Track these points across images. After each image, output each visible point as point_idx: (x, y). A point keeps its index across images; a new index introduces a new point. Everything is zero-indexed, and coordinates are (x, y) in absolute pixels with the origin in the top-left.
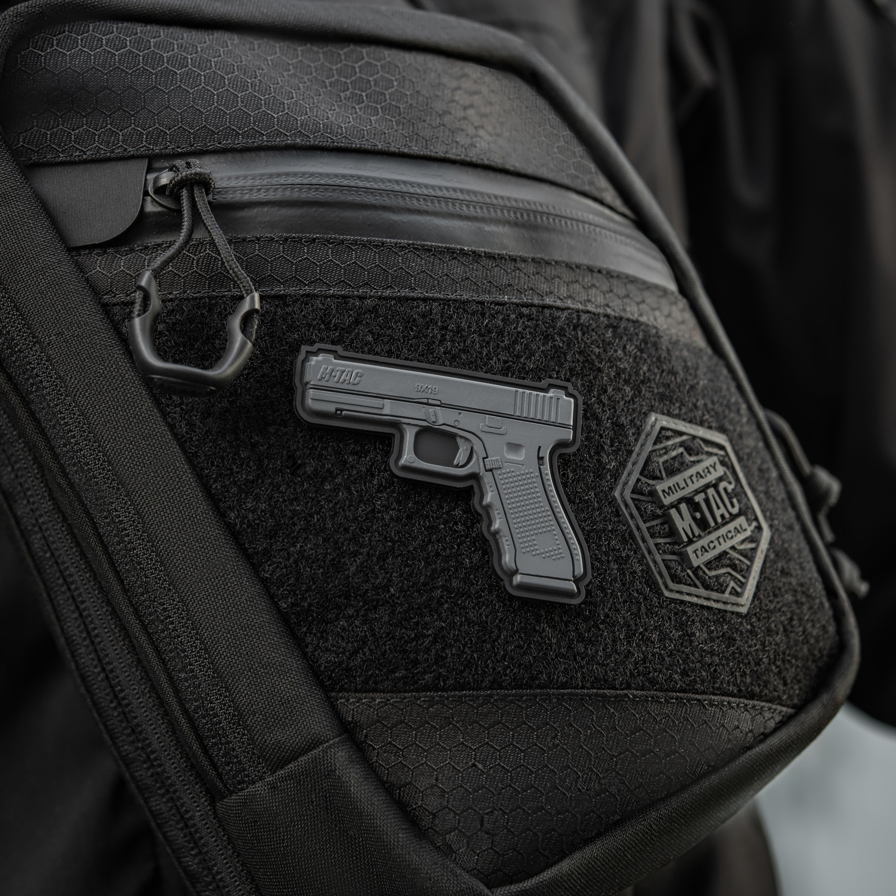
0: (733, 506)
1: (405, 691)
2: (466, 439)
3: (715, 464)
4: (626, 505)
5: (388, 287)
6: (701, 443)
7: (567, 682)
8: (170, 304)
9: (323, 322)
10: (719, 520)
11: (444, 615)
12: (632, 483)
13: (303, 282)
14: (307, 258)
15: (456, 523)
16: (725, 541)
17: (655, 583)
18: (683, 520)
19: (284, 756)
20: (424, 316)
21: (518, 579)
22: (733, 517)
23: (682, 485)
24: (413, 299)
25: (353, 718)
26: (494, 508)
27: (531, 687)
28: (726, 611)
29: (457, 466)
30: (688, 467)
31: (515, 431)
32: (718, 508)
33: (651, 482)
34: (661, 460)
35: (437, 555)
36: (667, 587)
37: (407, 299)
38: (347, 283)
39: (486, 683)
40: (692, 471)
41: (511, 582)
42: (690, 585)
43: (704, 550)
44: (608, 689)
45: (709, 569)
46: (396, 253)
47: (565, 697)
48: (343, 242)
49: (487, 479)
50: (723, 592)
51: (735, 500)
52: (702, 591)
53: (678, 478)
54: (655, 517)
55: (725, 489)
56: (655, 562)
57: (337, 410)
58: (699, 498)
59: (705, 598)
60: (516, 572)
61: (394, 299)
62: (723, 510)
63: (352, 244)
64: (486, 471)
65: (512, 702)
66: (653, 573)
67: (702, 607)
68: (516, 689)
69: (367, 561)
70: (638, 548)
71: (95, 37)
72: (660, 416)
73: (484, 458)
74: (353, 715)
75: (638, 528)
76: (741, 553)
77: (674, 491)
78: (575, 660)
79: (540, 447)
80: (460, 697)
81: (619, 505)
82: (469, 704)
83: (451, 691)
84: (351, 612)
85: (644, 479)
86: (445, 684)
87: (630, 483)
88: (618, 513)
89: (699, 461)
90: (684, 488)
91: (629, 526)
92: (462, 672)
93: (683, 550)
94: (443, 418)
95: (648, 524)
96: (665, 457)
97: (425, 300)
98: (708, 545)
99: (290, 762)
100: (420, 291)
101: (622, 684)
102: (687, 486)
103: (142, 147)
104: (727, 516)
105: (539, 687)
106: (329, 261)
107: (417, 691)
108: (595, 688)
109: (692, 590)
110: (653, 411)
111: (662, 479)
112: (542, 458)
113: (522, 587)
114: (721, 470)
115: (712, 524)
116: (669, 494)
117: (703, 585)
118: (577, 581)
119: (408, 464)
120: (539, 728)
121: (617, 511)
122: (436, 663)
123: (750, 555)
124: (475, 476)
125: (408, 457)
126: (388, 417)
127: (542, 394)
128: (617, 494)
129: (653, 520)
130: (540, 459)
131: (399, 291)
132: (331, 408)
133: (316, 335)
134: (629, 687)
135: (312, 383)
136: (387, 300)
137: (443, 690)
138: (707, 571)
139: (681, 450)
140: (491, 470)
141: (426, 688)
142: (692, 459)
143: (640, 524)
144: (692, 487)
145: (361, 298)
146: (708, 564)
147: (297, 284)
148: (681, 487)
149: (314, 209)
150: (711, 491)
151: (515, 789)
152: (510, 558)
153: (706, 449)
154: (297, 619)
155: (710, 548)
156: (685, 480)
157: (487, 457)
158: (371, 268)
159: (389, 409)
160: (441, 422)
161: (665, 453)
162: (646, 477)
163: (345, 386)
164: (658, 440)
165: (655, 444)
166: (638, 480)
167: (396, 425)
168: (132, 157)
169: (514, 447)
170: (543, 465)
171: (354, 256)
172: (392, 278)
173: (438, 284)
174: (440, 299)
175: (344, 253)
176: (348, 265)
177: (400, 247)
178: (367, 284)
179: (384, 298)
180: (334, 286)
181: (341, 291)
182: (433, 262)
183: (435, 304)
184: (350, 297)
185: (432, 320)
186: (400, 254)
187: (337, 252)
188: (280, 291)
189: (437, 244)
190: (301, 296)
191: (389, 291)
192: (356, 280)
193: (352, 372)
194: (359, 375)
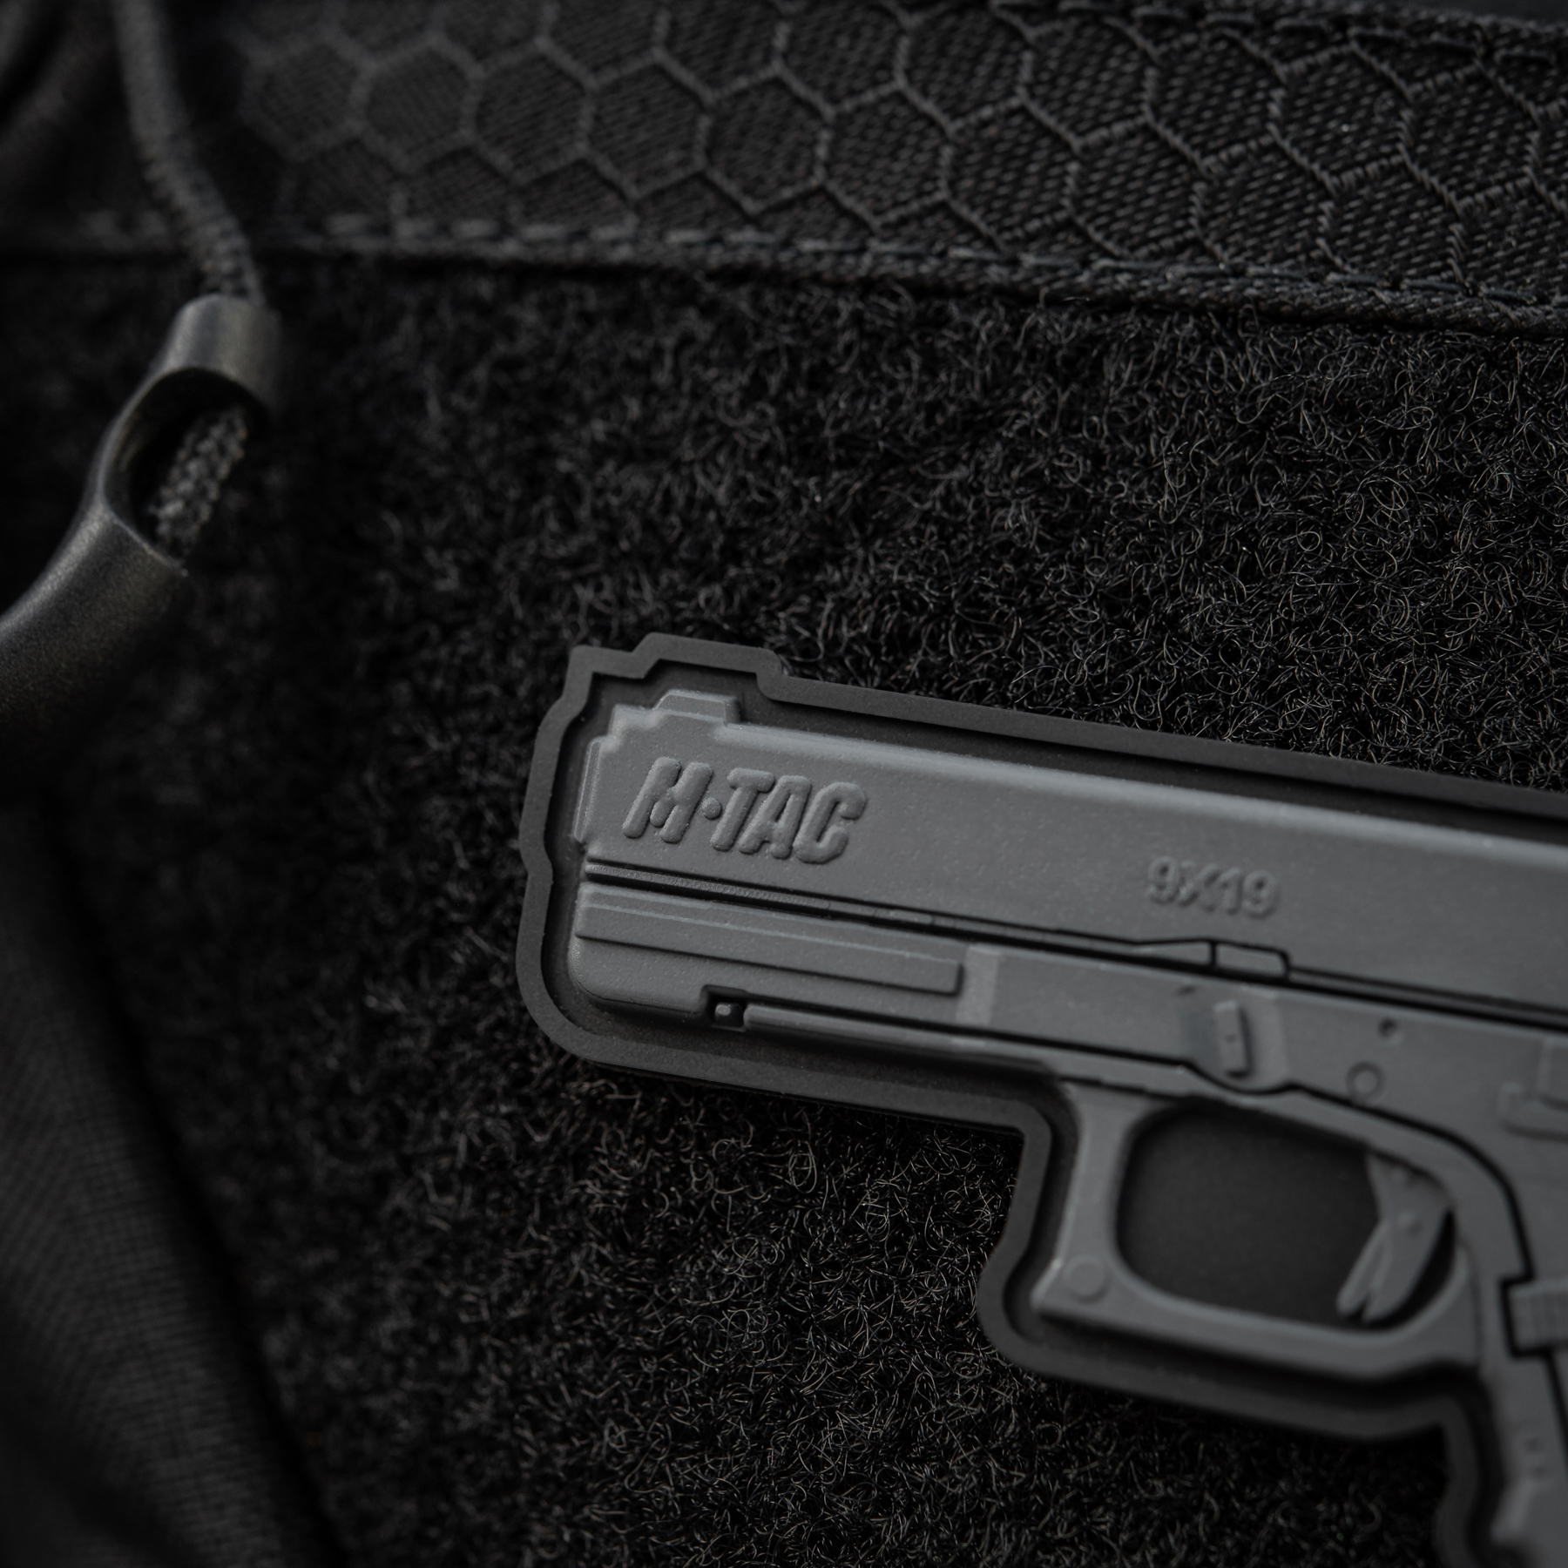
2: (1418, 1172)
5: (1180, 248)
13: (736, 206)
20: (1342, 410)
24: (1301, 319)
37: (1272, 315)
49: (1520, 1401)
61: (1200, 310)
64: (1515, 1355)
73: (1506, 1285)
97: (1371, 323)
100: (1354, 274)
124: (1453, 1382)
131: (1238, 272)
136: (1160, 315)
140: (1542, 1352)
145: (1017, 299)
157: (1527, 1279)
158: (1107, 143)
171: (1025, 74)
172: (1212, 198)
173: (1469, 240)
174: (1464, 323)
175: (976, 60)
176: (985, 124)
177: (1289, 32)
178: (1069, 224)
179: (1145, 307)
180: (894, 229)
181: (918, 258)
182: (1468, 122)
183: (1416, 353)
184: (959, 292)
185: (1388, 440)
186: (1281, 70)
187: (942, 52)
188: (615, 243)
189: (1508, 23)
190: (712, 276)
191: (1181, 269)
192: (1011, 199)
193: (808, 794)
194: (842, 808)
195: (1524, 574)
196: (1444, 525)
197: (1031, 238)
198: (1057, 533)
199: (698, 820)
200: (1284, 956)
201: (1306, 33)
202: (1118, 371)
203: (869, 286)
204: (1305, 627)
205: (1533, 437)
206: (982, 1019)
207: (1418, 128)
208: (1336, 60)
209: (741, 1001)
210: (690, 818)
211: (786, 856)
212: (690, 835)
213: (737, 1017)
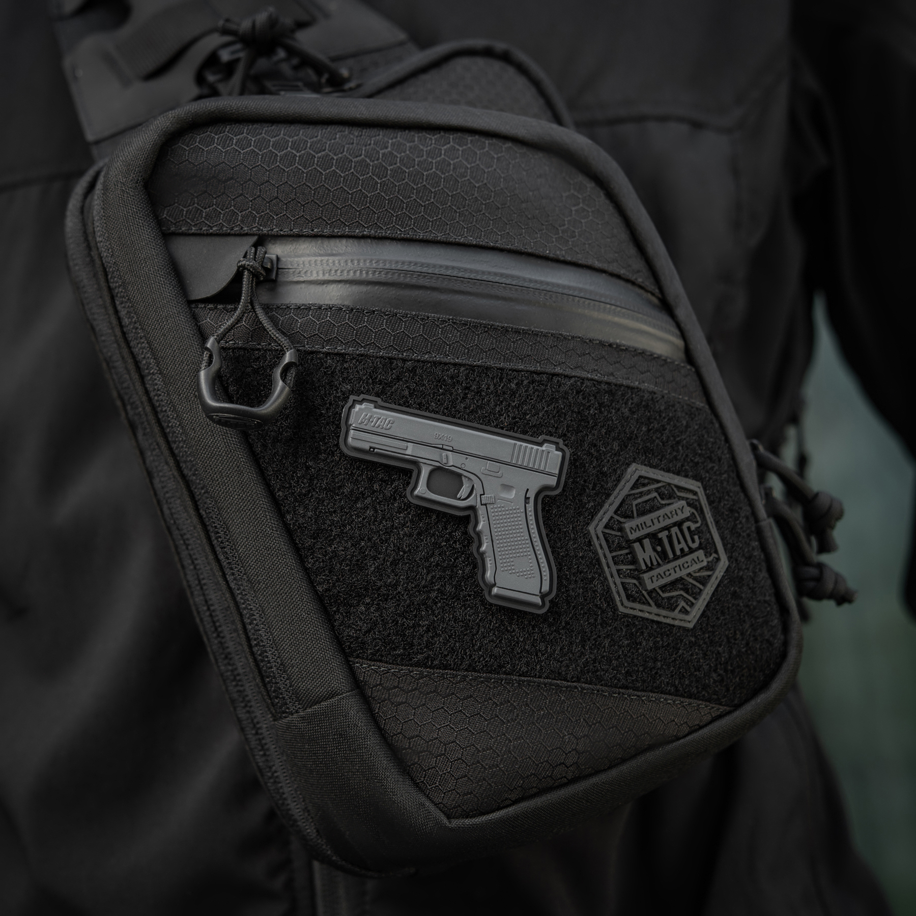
0: (693, 541)
1: (402, 665)
2: (469, 479)
3: (683, 507)
4: (598, 538)
5: (427, 353)
6: (675, 489)
7: (527, 672)
8: (257, 352)
9: (371, 377)
10: (678, 553)
11: (437, 612)
12: (605, 520)
13: (360, 345)
14: (366, 326)
15: (455, 542)
16: (681, 570)
17: (613, 600)
18: (645, 552)
19: (311, 700)
20: (452, 378)
21: (495, 590)
22: (692, 551)
23: (649, 523)
24: (446, 364)
25: (364, 678)
26: (484, 534)
27: (498, 673)
28: (674, 626)
29: (459, 499)
30: (659, 508)
31: (510, 475)
32: (679, 543)
33: (622, 520)
34: (635, 503)
35: (437, 565)
36: (622, 604)
37: (440, 363)
38: (394, 348)
39: (464, 666)
40: (661, 512)
41: (490, 592)
42: (644, 603)
43: (660, 576)
44: (561, 680)
45: (663, 592)
46: (438, 326)
47: (525, 683)
48: (396, 315)
49: (481, 511)
50: (674, 610)
51: (696, 537)
52: (654, 609)
53: (647, 518)
54: (621, 548)
55: (689, 528)
56: (615, 584)
57: (371, 448)
58: (663, 535)
59: (656, 615)
60: (494, 585)
61: (430, 362)
62: (683, 545)
63: (403, 317)
64: (482, 505)
65: (482, 682)
66: (612, 593)
67: (653, 621)
68: (487, 673)
69: (382, 565)
70: (603, 571)
71: (229, 136)
72: (640, 467)
73: (481, 495)
74: (364, 676)
75: (605, 557)
76: (695, 579)
77: (641, 528)
78: (537, 655)
79: (528, 490)
80: (443, 674)
81: (591, 537)
82: (449, 680)
83: (437, 669)
84: (368, 600)
85: (616, 517)
86: (432, 663)
87: (604, 520)
88: (590, 543)
89: (669, 504)
90: (650, 526)
91: (598, 554)
92: (446, 656)
93: (641, 575)
94: (452, 460)
95: (614, 554)
96: (639, 500)
97: (455, 365)
98: (664, 573)
99: (316, 704)
100: (452, 357)
101: (573, 677)
102: (654, 524)
103: (255, 227)
104: (686, 549)
105: (505, 673)
106: (382, 329)
107: (411, 665)
108: (550, 679)
109: (645, 607)
110: (635, 462)
111: (633, 517)
112: (529, 498)
113: (498, 597)
114: (688, 512)
115: (671, 556)
116: (635, 531)
117: (656, 604)
118: (543, 596)
119: (420, 494)
120: (501, 704)
121: (590, 542)
122: (427, 647)
123: (704, 581)
124: (472, 508)
125: (421, 489)
126: (409, 457)
127: (535, 447)
128: (591, 528)
129: (620, 550)
130: (527, 499)
131: (435, 357)
132: (366, 446)
133: (364, 387)
134: (578, 681)
135: (354, 425)
136: (424, 363)
137: (430, 667)
138: (661, 593)
139: (655, 494)
140: (485, 505)
141: (418, 664)
142: (663, 502)
143: (606, 554)
144: (657, 526)
145: (404, 360)
146: (663, 588)
147: (356, 346)
148: (648, 525)
149: (377, 288)
150: (675, 530)
151: (477, 748)
152: (491, 573)
153: (679, 494)
154: (330, 601)
155: (665, 575)
156: (652, 520)
157: (484, 494)
158: (416, 337)
159: (410, 450)
160: (451, 464)
161: (640, 497)
162: (618, 515)
163: (379, 430)
164: (635, 486)
165: (632, 488)
166: (612, 517)
167: (415, 463)
168: (246, 235)
169: (507, 487)
170: (528, 503)
171: (403, 326)
172: (431, 345)
173: (468, 352)
174: (468, 365)
175: (396, 324)
176: (398, 333)
177: (441, 321)
178: (411, 349)
179: (422, 361)
180: (384, 349)
181: (389, 354)
182: (467, 335)
183: (462, 369)
184: (395, 359)
185: (458, 381)
186: (441, 326)
187: (390, 322)
188: (342, 350)
189: (473, 320)
190: (357, 355)
191: (427, 356)
192: (402, 345)
195: (477, 401)
196: (466, 394)
197: (405, 351)
198: (411, 395)
201: (444, 321)
202: (419, 371)
203: (382, 357)
204: (447, 409)
205: (478, 382)
207: (460, 335)
208: (449, 325)
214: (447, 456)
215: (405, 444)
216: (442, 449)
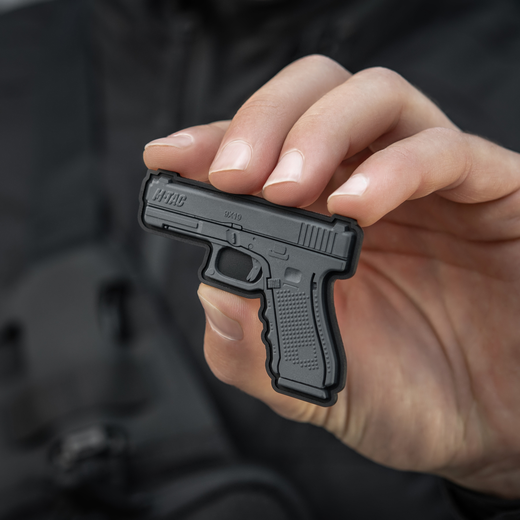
2: (258, 261)
26: (269, 321)
49: (268, 295)
57: (164, 225)
64: (268, 289)
73: (267, 278)
79: (314, 274)
94: (241, 241)
119: (209, 275)
126: (200, 236)
130: (313, 283)
132: (160, 224)
135: (148, 201)
140: (271, 289)
157: (270, 278)
160: (238, 244)
163: (172, 207)
169: (293, 271)
170: (315, 289)
193: (179, 196)
194: (183, 199)
199: (163, 198)
200: (242, 227)
206: (200, 232)
209: (168, 226)
210: (162, 198)
211: (175, 205)
212: (162, 200)
213: (168, 228)
214: (235, 235)
215: (195, 222)
216: (232, 227)
